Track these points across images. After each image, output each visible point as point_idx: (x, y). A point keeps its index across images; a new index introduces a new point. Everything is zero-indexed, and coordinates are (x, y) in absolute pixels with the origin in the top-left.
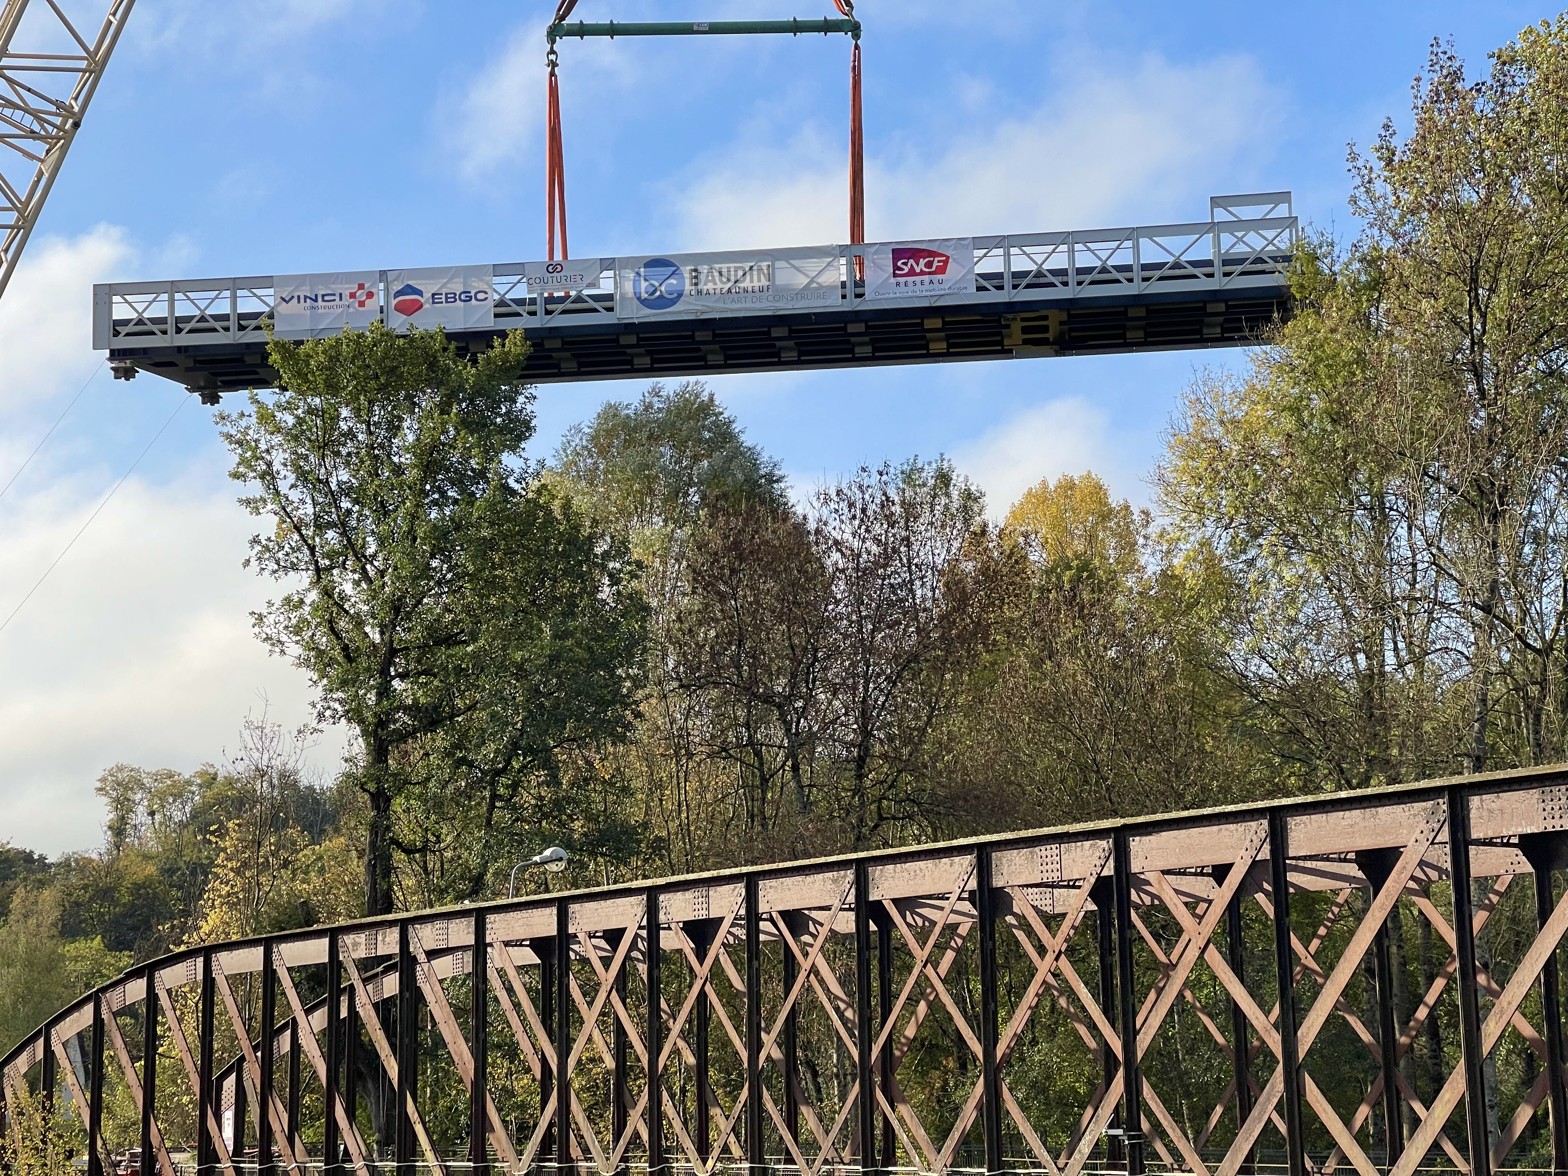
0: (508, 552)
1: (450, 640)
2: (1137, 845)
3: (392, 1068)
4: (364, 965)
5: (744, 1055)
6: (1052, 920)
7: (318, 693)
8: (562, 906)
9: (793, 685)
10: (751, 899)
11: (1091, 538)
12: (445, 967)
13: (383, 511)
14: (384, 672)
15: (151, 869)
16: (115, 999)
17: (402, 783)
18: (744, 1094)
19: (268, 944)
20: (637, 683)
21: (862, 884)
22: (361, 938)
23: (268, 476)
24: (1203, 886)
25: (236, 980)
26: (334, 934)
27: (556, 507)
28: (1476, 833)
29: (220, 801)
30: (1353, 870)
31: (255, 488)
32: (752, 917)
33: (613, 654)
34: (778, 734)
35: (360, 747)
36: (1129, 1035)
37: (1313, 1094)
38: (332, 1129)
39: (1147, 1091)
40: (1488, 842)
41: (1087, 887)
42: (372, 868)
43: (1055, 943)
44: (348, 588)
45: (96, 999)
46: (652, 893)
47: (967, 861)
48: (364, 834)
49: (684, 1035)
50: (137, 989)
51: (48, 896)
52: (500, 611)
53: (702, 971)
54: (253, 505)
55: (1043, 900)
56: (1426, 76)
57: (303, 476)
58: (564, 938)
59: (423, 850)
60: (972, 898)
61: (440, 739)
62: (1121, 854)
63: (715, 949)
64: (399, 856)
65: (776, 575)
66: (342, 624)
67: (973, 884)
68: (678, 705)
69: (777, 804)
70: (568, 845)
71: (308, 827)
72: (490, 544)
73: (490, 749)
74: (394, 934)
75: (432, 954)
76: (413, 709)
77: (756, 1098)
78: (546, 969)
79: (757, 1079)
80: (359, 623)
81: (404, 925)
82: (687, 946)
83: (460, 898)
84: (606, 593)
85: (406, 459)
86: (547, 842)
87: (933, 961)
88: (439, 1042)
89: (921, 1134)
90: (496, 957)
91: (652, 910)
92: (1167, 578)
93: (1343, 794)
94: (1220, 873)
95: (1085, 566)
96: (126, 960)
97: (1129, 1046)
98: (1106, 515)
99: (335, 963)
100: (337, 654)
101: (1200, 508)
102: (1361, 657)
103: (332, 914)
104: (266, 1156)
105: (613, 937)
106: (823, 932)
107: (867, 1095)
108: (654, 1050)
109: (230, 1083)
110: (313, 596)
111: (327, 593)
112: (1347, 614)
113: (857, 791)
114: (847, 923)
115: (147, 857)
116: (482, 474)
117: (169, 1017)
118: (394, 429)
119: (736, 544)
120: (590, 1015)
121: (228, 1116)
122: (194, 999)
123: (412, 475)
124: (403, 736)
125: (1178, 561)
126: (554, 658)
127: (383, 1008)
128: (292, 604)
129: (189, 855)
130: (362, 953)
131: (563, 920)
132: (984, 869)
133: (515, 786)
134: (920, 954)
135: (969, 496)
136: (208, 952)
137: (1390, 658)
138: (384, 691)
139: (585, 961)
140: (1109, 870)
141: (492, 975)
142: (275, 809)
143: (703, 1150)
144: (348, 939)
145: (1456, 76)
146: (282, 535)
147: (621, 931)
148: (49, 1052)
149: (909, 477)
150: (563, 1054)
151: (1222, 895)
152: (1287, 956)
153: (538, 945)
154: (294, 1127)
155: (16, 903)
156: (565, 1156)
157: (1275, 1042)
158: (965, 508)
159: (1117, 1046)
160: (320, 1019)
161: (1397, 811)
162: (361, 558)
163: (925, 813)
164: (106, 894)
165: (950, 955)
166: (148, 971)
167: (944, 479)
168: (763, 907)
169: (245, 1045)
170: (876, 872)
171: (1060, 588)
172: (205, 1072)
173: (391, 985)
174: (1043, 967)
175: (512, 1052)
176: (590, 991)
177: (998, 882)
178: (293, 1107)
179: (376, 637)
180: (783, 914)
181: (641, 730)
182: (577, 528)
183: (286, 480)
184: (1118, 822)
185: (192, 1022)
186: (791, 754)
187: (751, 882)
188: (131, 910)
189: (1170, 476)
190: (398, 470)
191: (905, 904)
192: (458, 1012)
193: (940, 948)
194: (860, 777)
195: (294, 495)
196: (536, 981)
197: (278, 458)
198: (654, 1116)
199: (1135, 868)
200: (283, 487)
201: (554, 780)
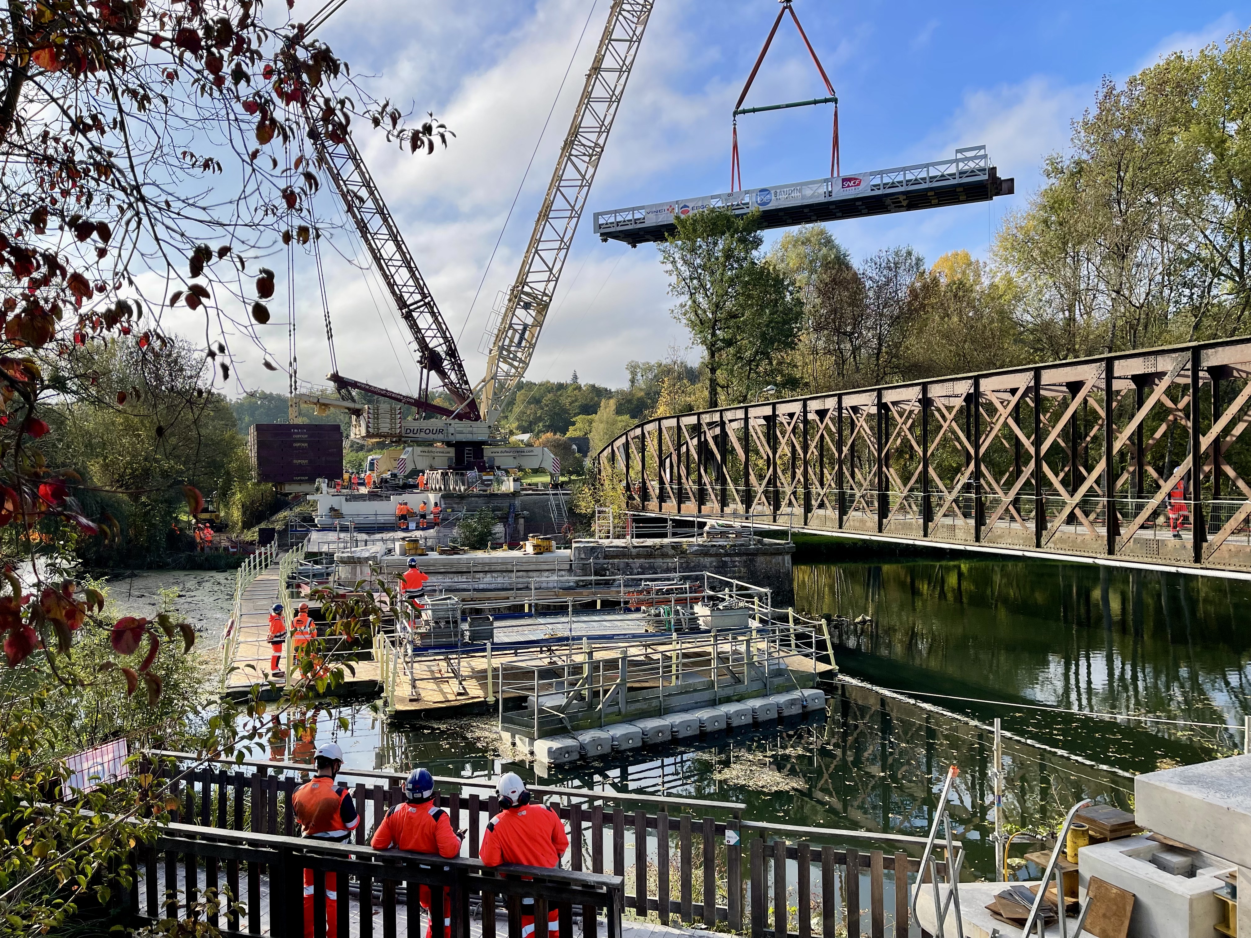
0: (755, 285)
1: (735, 316)
2: (982, 381)
3: (719, 457)
4: (709, 424)
5: (837, 455)
6: (949, 409)
7: (692, 335)
8: (774, 405)
9: (854, 328)
10: (840, 402)
11: (964, 273)
12: (735, 425)
13: (712, 273)
14: (713, 328)
15: (642, 394)
16: (632, 434)
17: (720, 365)
18: (837, 467)
19: (678, 418)
20: (799, 329)
21: (879, 397)
22: (708, 416)
23: (674, 262)
24: (1007, 396)
25: (669, 429)
26: (699, 415)
27: (771, 268)
28: (1116, 374)
29: (663, 372)
30: (1065, 389)
31: (670, 267)
32: (840, 408)
33: (791, 319)
34: (848, 346)
35: (706, 353)
36: (977, 448)
37: (1046, 468)
38: (700, 476)
39: (983, 468)
40: (1119, 378)
41: (963, 397)
42: (710, 393)
43: (950, 417)
44: (701, 300)
45: (626, 434)
46: (805, 401)
47: (918, 388)
48: (708, 383)
49: (816, 447)
50: (638, 431)
51: (612, 402)
52: (752, 305)
53: (822, 427)
54: (670, 273)
55: (946, 401)
56: (1100, 90)
57: (685, 262)
58: (774, 416)
59: (728, 387)
60: (919, 401)
61: (731, 350)
62: (977, 385)
63: (827, 420)
64: (719, 389)
65: (848, 290)
66: (699, 312)
67: (920, 396)
68: (813, 336)
69: (848, 370)
70: (776, 385)
71: (690, 380)
72: (747, 283)
73: (748, 354)
74: (718, 414)
75: (730, 421)
76: (723, 340)
77: (840, 468)
78: (768, 427)
79: (841, 462)
80: (705, 312)
81: (721, 411)
82: (817, 418)
83: (740, 402)
84: (788, 298)
85: (720, 254)
86: (768, 384)
87: (905, 423)
88: (733, 449)
89: (898, 481)
90: (751, 422)
91: (805, 406)
92: (992, 286)
93: (1058, 362)
94: (1013, 391)
95: (961, 283)
96: (636, 422)
97: (977, 452)
98: (970, 264)
99: (699, 424)
100: (698, 322)
101: (1006, 260)
102: (1067, 313)
103: (698, 408)
104: (680, 483)
105: (791, 415)
106: (865, 414)
107: (880, 468)
108: (805, 453)
109: (668, 461)
110: (690, 303)
111: (694, 302)
112: (1062, 296)
113: (877, 365)
114: (874, 410)
115: (641, 390)
116: (745, 259)
117: (648, 439)
118: (715, 244)
119: (834, 280)
120: (783, 441)
121: (668, 471)
122: (656, 434)
123: (721, 260)
124: (720, 349)
125: (997, 280)
126: (771, 322)
127: (715, 438)
128: (682, 306)
129: (654, 389)
130: (708, 420)
131: (774, 410)
132: (925, 391)
133: (757, 366)
134: (900, 421)
135: (918, 260)
136: (659, 420)
137: (1077, 312)
138: (714, 334)
139: (781, 423)
140: (972, 391)
141: (750, 428)
142: (679, 374)
143: (822, 484)
144: (703, 416)
145: (1113, 88)
146: (679, 282)
147: (794, 414)
148: (613, 451)
149: (897, 254)
150: (774, 453)
151: (1014, 400)
152: (1038, 421)
153: (765, 418)
154: (688, 474)
155: (602, 404)
156: (775, 486)
157: (1032, 450)
158: (917, 264)
159: (972, 451)
160: (695, 441)
161: (1085, 367)
162: (706, 290)
163: (901, 372)
164: (629, 401)
165: (911, 421)
166: (642, 425)
167: (909, 254)
168: (844, 405)
169: (672, 450)
170: (885, 393)
171: (951, 291)
172: (660, 457)
173: (718, 431)
174: (945, 426)
175: (757, 453)
176: (783, 433)
177: (929, 395)
178: (688, 468)
179: (710, 316)
180: (852, 407)
181: (800, 345)
182: (778, 276)
183: (680, 263)
184: (976, 374)
185: (656, 442)
186: (853, 352)
187: (840, 396)
188: (637, 407)
189: (995, 249)
190: (717, 259)
191: (894, 403)
192: (739, 439)
193: (908, 418)
194: (878, 359)
195: (683, 269)
196: (765, 429)
197: (677, 256)
198: (805, 474)
199: (982, 389)
200: (679, 266)
201: (771, 363)
